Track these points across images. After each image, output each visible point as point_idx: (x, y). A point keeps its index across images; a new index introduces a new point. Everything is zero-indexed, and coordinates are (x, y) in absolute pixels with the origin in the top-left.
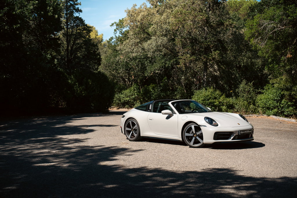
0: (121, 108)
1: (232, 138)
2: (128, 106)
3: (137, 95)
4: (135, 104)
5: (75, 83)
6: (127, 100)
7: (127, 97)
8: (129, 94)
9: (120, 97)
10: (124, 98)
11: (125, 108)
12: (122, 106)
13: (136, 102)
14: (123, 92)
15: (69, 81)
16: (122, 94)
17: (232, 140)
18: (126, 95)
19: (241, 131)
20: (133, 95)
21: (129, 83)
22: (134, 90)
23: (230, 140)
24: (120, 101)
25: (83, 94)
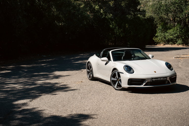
0: (166, 44)
1: (144, 84)
2: (172, 42)
3: (179, 33)
4: (177, 41)
5: (115, 27)
6: (170, 38)
7: (171, 35)
8: (173, 33)
9: (165, 35)
10: (168, 36)
11: (170, 44)
12: (167, 43)
13: (178, 39)
14: (168, 31)
15: (111, 26)
16: (167, 33)
17: (144, 86)
18: (170, 34)
19: (152, 78)
20: (175, 34)
21: (175, 23)
22: (177, 30)
23: (142, 86)
24: (165, 38)
25: (121, 35)
